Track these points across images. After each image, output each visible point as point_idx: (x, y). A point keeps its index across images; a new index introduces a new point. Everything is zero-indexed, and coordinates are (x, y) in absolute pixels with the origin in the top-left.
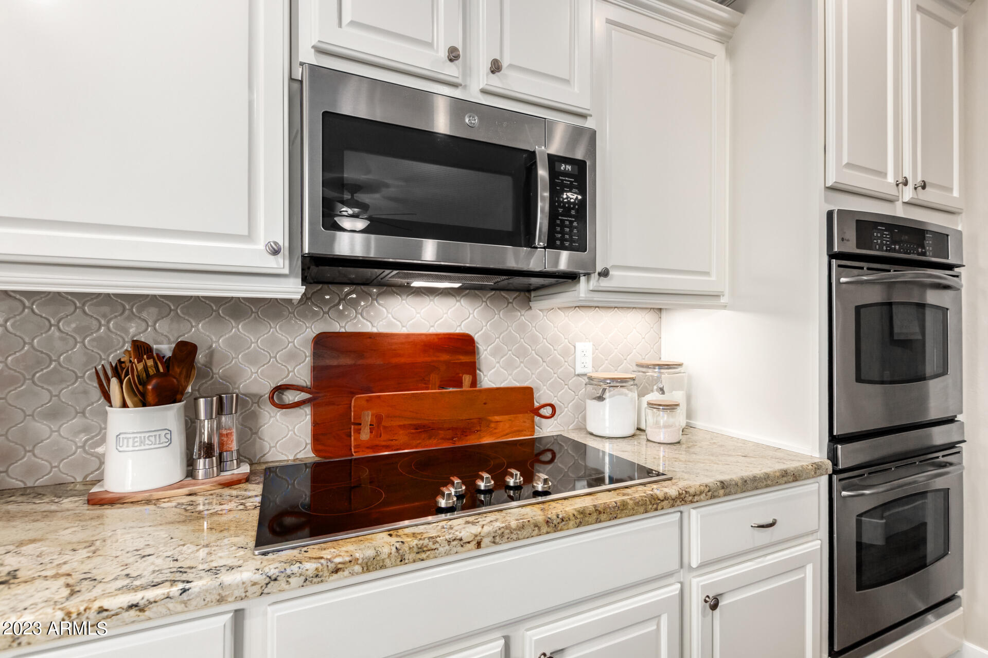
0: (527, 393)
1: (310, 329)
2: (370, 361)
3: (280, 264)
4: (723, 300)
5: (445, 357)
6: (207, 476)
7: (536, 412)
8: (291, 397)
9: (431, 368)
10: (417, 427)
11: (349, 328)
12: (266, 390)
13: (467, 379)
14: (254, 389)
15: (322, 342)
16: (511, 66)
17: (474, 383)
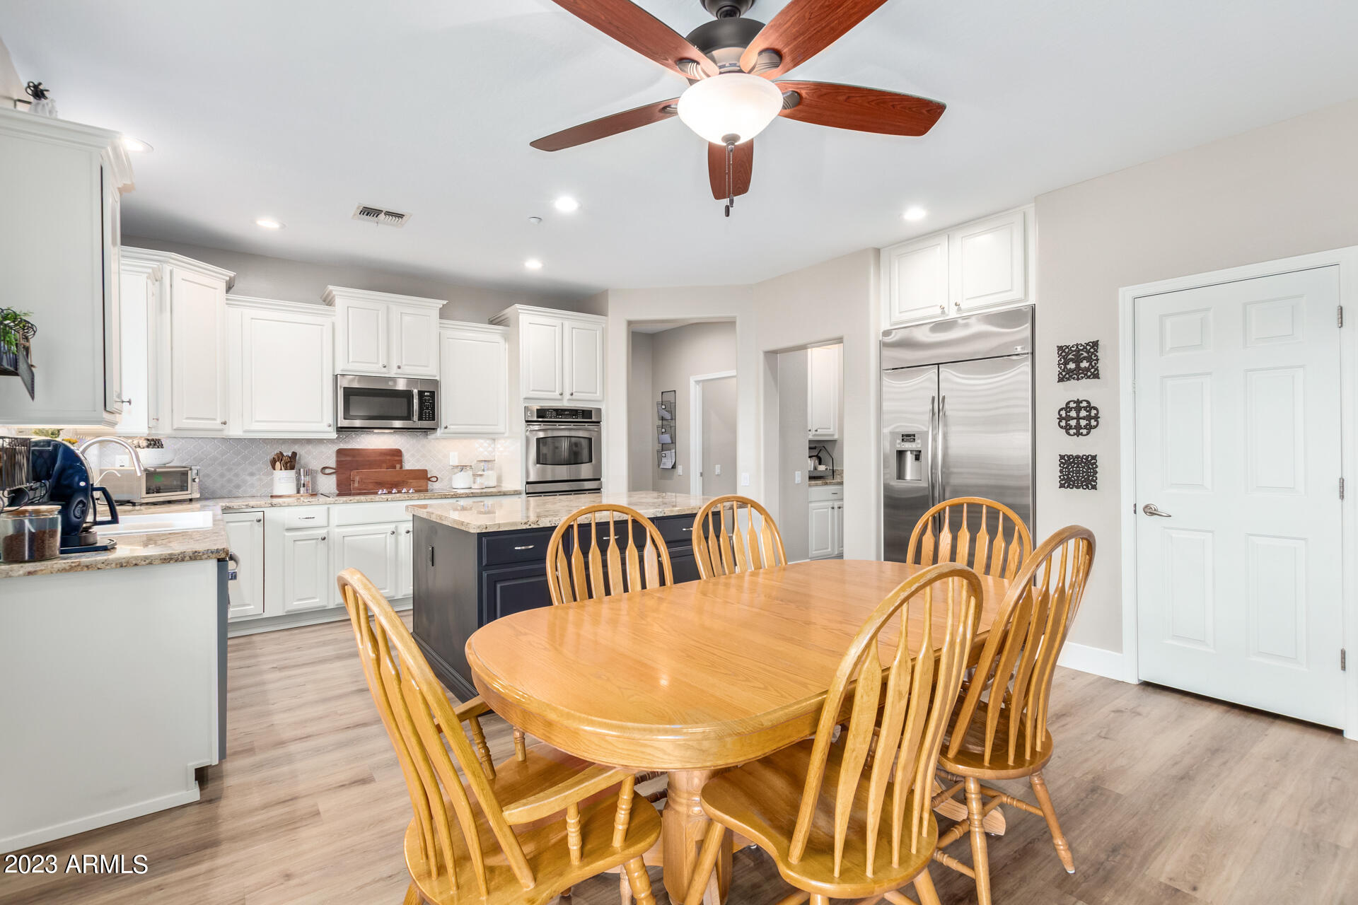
0: (425, 472)
1: (336, 448)
2: (357, 459)
3: (331, 429)
4: (506, 435)
5: (388, 458)
6: (304, 493)
7: (429, 479)
8: (328, 471)
9: (383, 462)
10: (376, 483)
11: (349, 447)
12: (319, 469)
13: (398, 466)
14: (315, 468)
15: (340, 452)
16: (405, 365)
17: (401, 467)
